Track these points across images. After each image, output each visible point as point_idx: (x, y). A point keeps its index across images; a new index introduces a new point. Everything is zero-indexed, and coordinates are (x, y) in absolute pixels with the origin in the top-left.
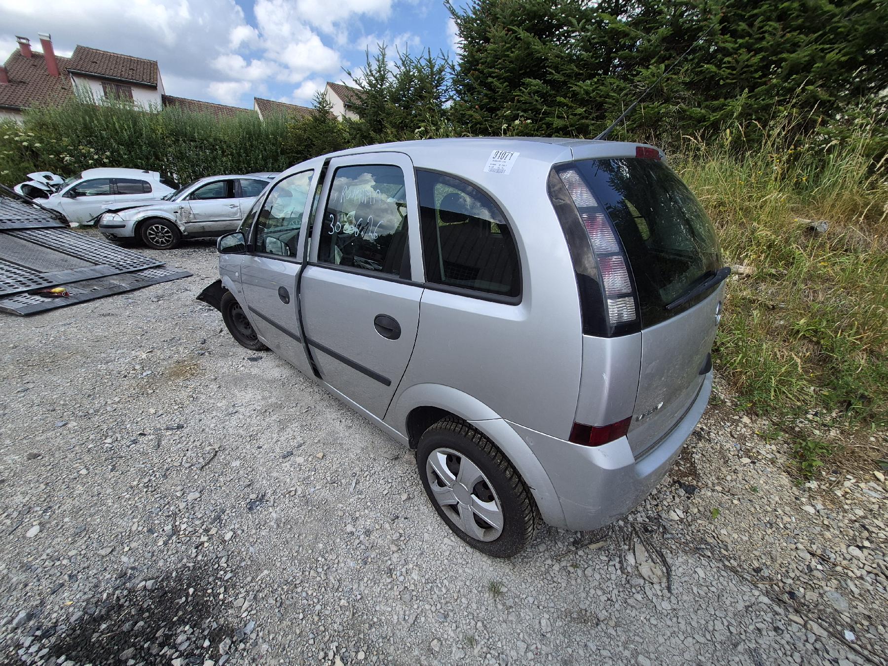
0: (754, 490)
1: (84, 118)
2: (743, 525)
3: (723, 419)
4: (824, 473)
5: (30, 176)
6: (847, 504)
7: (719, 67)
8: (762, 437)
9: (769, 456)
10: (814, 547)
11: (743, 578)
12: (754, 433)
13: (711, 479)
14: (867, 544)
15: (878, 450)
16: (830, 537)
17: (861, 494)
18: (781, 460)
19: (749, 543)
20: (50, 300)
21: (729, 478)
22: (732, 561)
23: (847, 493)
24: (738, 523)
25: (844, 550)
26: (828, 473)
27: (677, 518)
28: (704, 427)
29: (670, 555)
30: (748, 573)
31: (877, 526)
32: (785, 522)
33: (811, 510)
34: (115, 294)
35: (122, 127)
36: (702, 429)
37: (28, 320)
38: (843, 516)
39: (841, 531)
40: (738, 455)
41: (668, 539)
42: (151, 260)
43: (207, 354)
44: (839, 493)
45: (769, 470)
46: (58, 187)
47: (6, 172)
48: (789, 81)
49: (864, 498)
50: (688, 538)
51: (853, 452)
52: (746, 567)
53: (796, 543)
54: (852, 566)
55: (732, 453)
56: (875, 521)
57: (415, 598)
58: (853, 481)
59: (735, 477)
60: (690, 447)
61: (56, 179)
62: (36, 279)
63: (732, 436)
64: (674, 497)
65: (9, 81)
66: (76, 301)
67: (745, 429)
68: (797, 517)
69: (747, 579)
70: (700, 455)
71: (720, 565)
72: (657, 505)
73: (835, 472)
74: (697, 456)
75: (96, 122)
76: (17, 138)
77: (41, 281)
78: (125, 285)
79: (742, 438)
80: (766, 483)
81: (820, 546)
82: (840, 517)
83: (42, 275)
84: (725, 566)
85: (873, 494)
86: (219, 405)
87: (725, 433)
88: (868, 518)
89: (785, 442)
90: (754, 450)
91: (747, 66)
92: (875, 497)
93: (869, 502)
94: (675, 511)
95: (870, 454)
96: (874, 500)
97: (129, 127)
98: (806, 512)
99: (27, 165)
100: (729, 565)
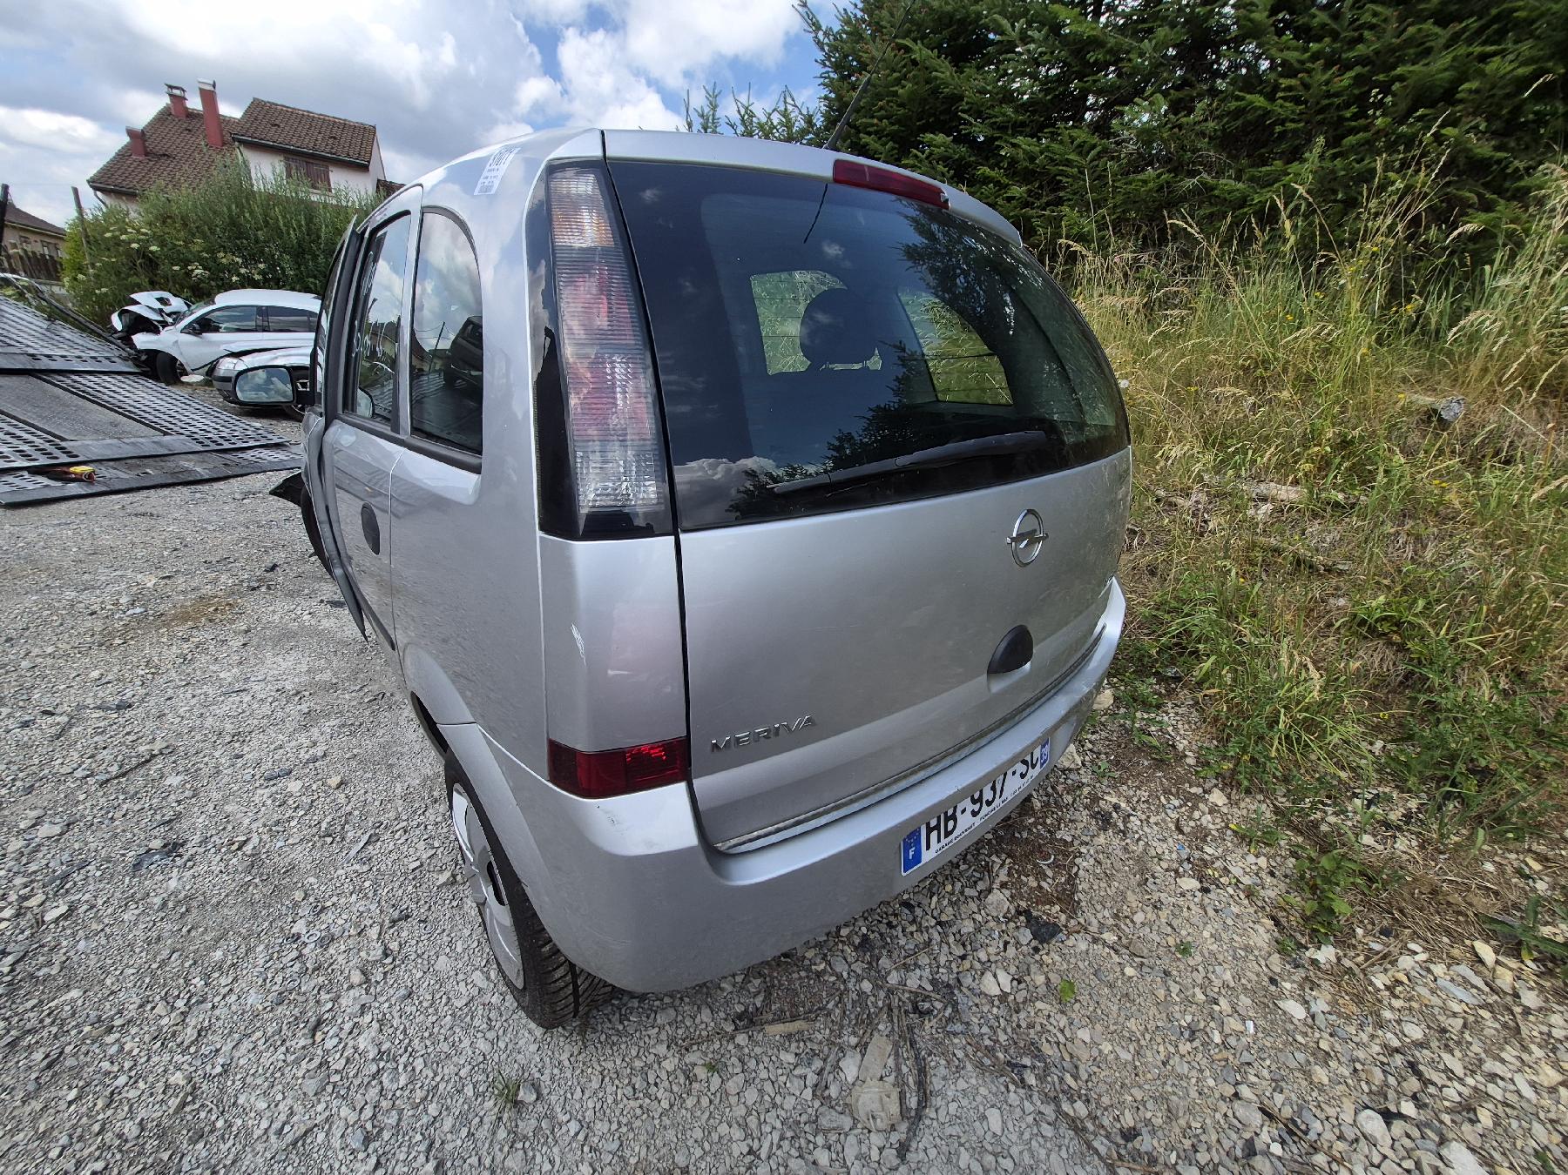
0: (1184, 949)
1: (229, 209)
2: (1132, 1024)
3: (1167, 792)
4: (1360, 931)
5: (134, 296)
6: (1392, 1008)
7: (1271, 98)
8: (1243, 838)
9: (1246, 880)
10: (1279, 1099)
11: (1089, 1146)
12: (1227, 827)
13: (1099, 916)
14: (1408, 1108)
15: (1496, 893)
16: (1325, 1081)
17: (1433, 992)
18: (1272, 891)
19: (1129, 1068)
20: (59, 484)
21: (1139, 918)
22: (1079, 1105)
23: (1399, 982)
24: (1121, 1020)
25: (1347, 1117)
26: (1367, 933)
27: (995, 991)
28: (1123, 805)
29: (942, 1071)
30: (1108, 1137)
31: (1447, 1070)
32: (1227, 1030)
33: (1297, 1011)
34: (179, 484)
35: (288, 225)
36: (1116, 807)
37: (9, 513)
38: (1372, 1037)
39: (1355, 1070)
40: (1176, 871)
41: (955, 1034)
42: (265, 434)
43: (263, 589)
44: (1380, 981)
45: (1235, 909)
46: (178, 317)
47: (104, 290)
48: (1411, 120)
49: (1435, 1000)
50: (1002, 1038)
51: (1435, 892)
52: (1106, 1122)
53: (1237, 1083)
54: (1354, 1156)
55: (1165, 865)
56: (1446, 1057)
57: (329, 1088)
58: (1422, 957)
59: (1151, 916)
60: (1076, 843)
61: (177, 304)
62: (50, 448)
63: (1179, 830)
64: (1006, 943)
65: (147, 154)
66: (104, 489)
67: (1209, 817)
68: (1261, 1022)
69: (1096, 1152)
70: (1092, 861)
71: (1049, 1110)
72: (963, 957)
73: (1385, 932)
74: (1085, 864)
75: (247, 215)
76: (123, 237)
77: (57, 453)
78: (201, 471)
79: (1201, 835)
80: (1216, 937)
81: (1294, 1098)
82: (1364, 1037)
83: (63, 444)
84: (1059, 1111)
85: (1460, 993)
86: (222, 675)
87: (1164, 820)
88: (1428, 1047)
89: (1294, 854)
90: (1218, 864)
91: (1328, 95)
92: (1460, 999)
93: (1444, 1009)
94: (995, 976)
95: (1475, 901)
96: (1457, 1008)
97: (300, 226)
98: (1285, 1013)
99: (138, 281)
100: (1072, 1114)
